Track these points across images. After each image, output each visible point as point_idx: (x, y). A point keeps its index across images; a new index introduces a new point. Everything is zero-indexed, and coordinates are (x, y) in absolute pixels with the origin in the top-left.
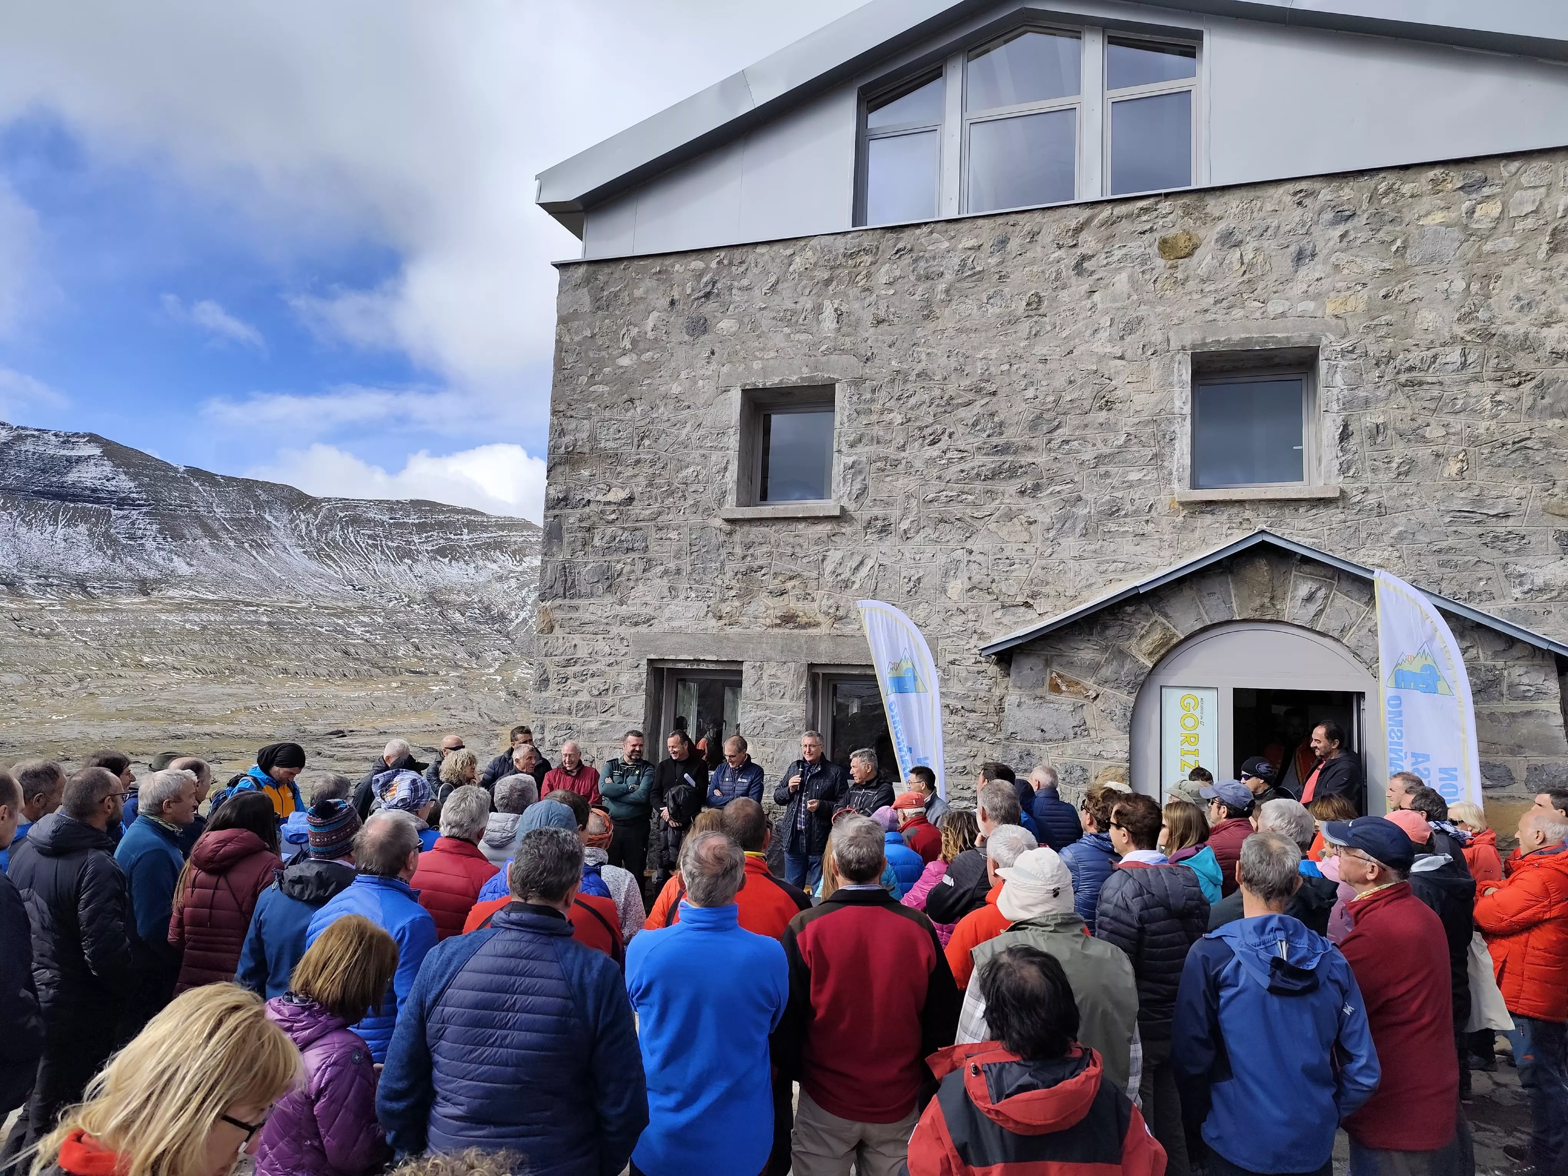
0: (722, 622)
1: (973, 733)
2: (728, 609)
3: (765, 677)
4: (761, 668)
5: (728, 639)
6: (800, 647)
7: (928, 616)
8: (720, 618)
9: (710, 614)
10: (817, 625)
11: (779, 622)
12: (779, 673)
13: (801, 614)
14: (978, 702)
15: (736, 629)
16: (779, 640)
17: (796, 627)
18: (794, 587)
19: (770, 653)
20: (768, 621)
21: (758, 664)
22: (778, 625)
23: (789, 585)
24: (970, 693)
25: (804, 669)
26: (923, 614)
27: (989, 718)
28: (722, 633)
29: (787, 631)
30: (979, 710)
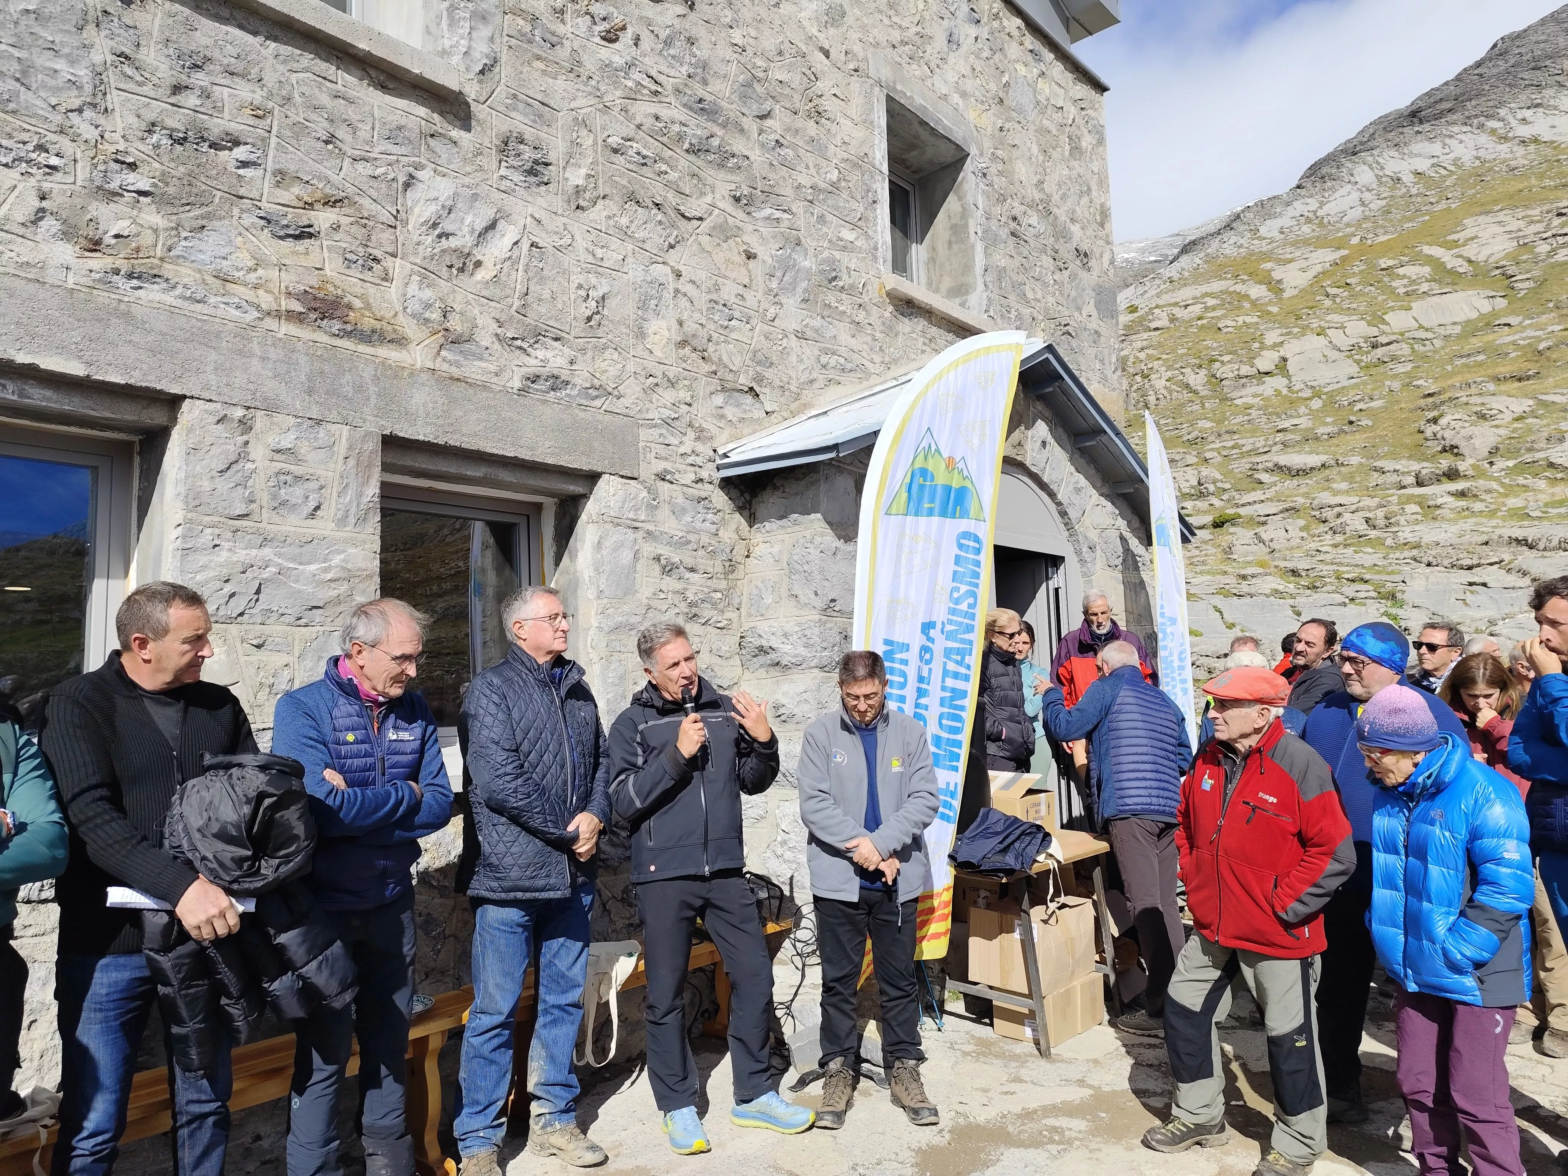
0: (98, 262)
1: (694, 610)
2: (122, 226)
3: (258, 452)
4: (245, 425)
5: (127, 316)
6: (359, 388)
7: (620, 380)
8: (95, 246)
9: (49, 224)
10: (400, 341)
11: (297, 307)
12: (304, 449)
13: (357, 303)
14: (701, 552)
15: (152, 293)
16: (303, 360)
17: (348, 334)
18: (336, 228)
19: (271, 387)
20: (266, 300)
21: (239, 413)
22: (292, 316)
23: (323, 218)
24: (692, 537)
25: (374, 445)
26: (613, 371)
27: (714, 584)
28: (102, 297)
29: (322, 338)
30: (701, 568)
